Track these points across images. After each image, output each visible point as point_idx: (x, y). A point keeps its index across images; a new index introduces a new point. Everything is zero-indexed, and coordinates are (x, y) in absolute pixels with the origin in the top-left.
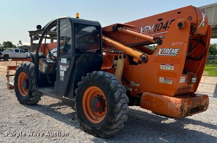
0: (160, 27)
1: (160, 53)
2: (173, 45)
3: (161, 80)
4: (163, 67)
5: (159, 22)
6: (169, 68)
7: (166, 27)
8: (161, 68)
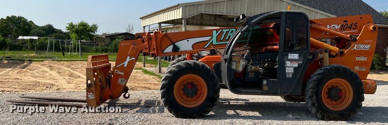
0: (346, 27)
1: (355, 48)
2: (366, 42)
3: (357, 68)
4: (358, 59)
5: (345, 23)
6: (363, 59)
7: (351, 27)
8: (357, 59)
